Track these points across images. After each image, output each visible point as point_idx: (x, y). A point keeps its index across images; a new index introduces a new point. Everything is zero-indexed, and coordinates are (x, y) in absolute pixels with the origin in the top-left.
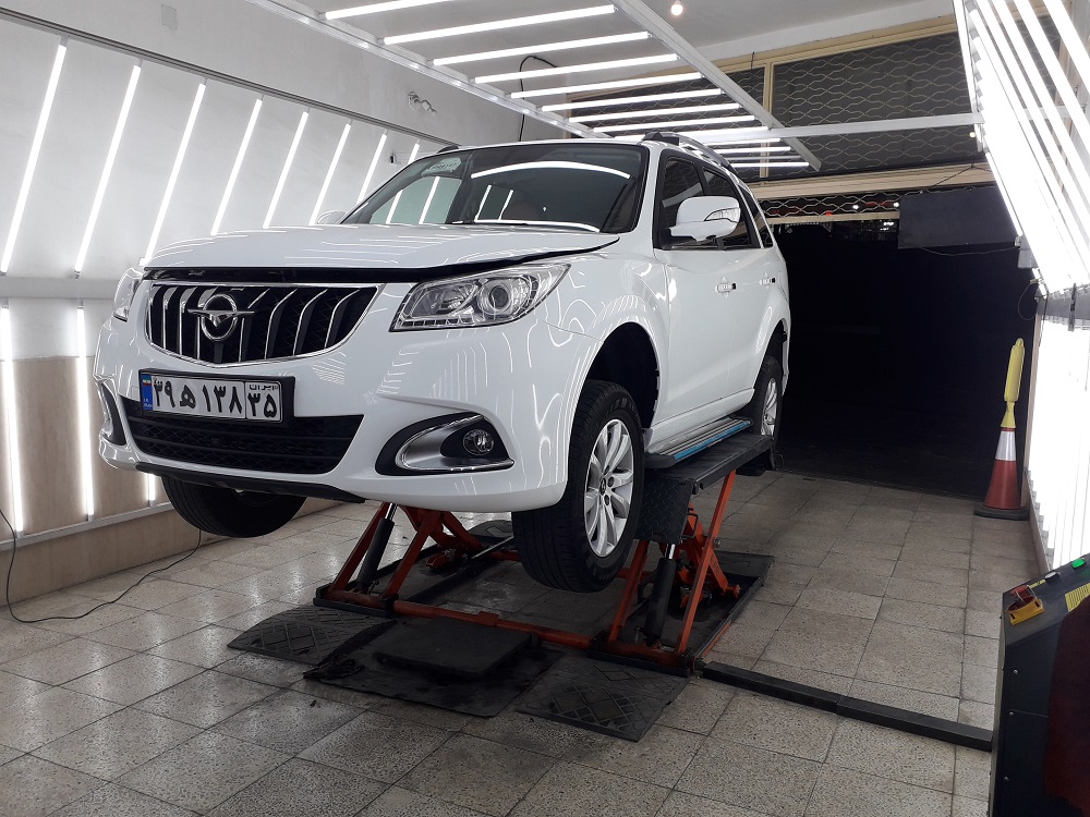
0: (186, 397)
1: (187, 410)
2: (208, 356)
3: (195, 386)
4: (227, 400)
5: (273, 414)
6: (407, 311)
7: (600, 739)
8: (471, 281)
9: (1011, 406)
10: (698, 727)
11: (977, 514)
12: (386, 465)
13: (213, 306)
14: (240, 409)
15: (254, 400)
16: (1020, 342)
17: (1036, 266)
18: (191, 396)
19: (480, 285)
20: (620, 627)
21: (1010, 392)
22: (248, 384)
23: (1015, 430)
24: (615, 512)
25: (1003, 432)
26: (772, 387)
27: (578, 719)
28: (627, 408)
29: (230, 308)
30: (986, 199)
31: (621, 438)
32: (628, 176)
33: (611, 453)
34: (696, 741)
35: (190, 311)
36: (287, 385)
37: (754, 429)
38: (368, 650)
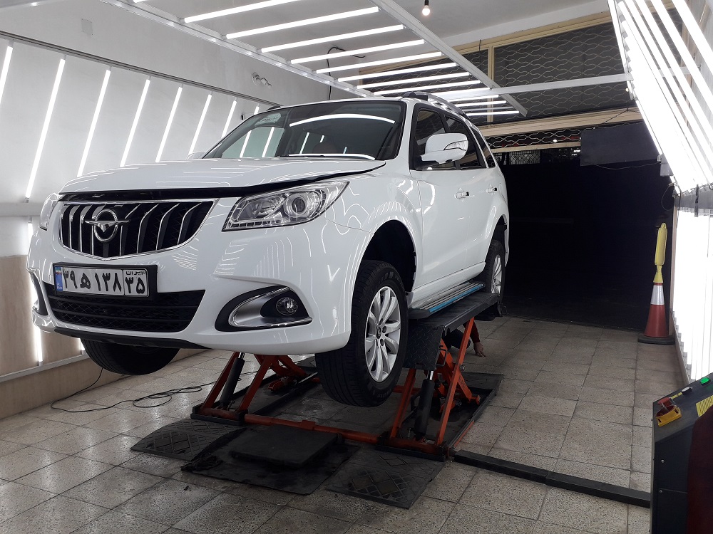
0: (84, 281)
1: (84, 290)
2: (99, 252)
3: (90, 273)
4: (111, 282)
5: (142, 291)
6: (235, 216)
7: (383, 508)
8: (279, 195)
9: (659, 268)
10: (450, 497)
11: (640, 341)
12: (222, 324)
13: (102, 218)
14: (120, 288)
15: (129, 282)
16: (664, 225)
17: (672, 175)
18: (87, 280)
19: (285, 197)
20: (398, 428)
21: (659, 259)
22: (125, 271)
23: (663, 284)
24: (388, 350)
25: (655, 286)
26: (498, 261)
27: (368, 494)
28: (394, 279)
29: (112, 219)
30: (637, 132)
31: (391, 299)
32: (393, 122)
33: (384, 309)
34: (449, 507)
35: (87, 222)
36: (152, 271)
37: (486, 289)
38: (227, 449)
